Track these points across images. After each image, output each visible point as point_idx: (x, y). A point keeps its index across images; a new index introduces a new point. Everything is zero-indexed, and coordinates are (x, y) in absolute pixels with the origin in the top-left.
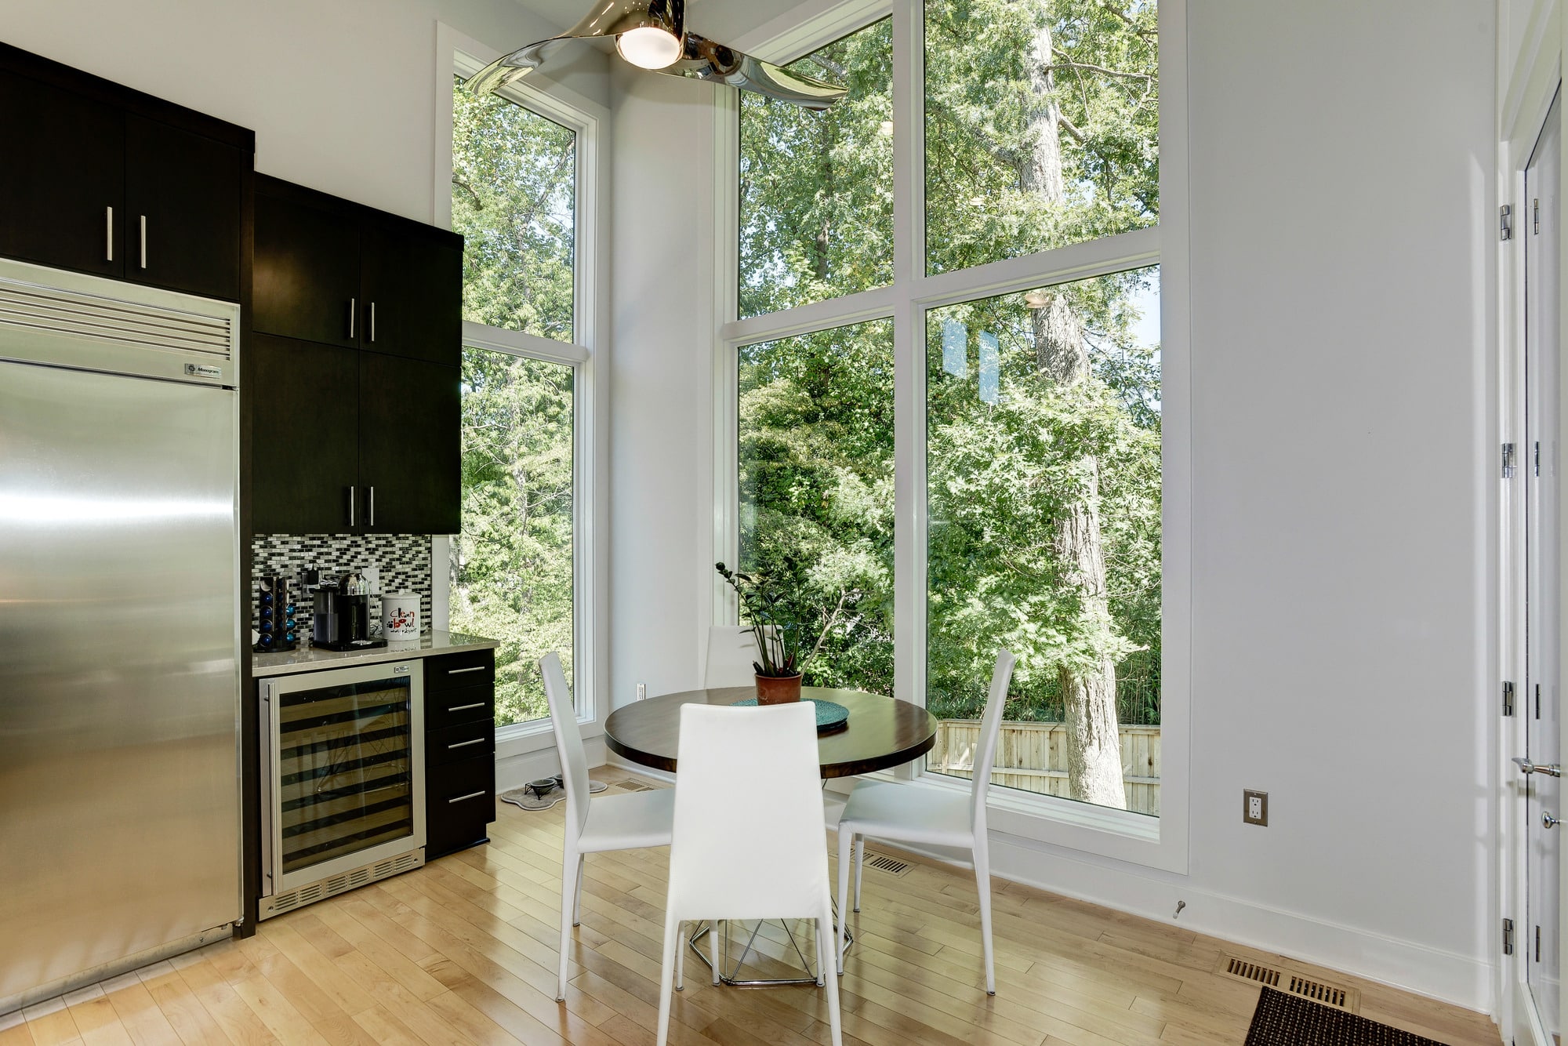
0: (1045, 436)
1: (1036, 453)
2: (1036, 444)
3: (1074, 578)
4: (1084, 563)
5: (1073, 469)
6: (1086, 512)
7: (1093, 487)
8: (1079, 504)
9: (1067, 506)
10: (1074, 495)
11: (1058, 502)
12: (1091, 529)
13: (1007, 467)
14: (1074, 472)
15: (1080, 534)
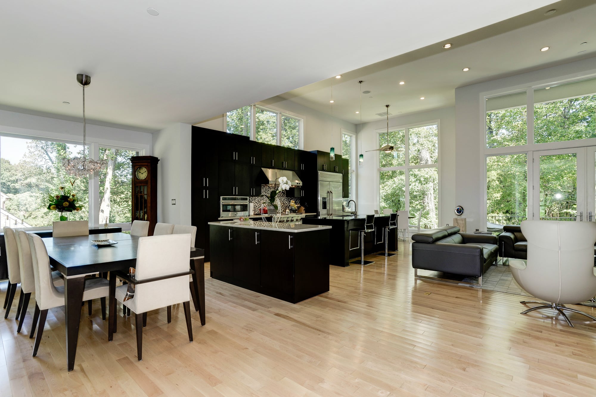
0: (422, 179)
1: (420, 182)
2: (420, 180)
3: (427, 208)
4: (430, 205)
5: (428, 185)
6: (431, 194)
7: (432, 188)
8: (429, 193)
9: (426, 193)
10: (428, 191)
11: (425, 192)
12: (432, 197)
13: (415, 185)
14: (428, 186)
15: (429, 199)
